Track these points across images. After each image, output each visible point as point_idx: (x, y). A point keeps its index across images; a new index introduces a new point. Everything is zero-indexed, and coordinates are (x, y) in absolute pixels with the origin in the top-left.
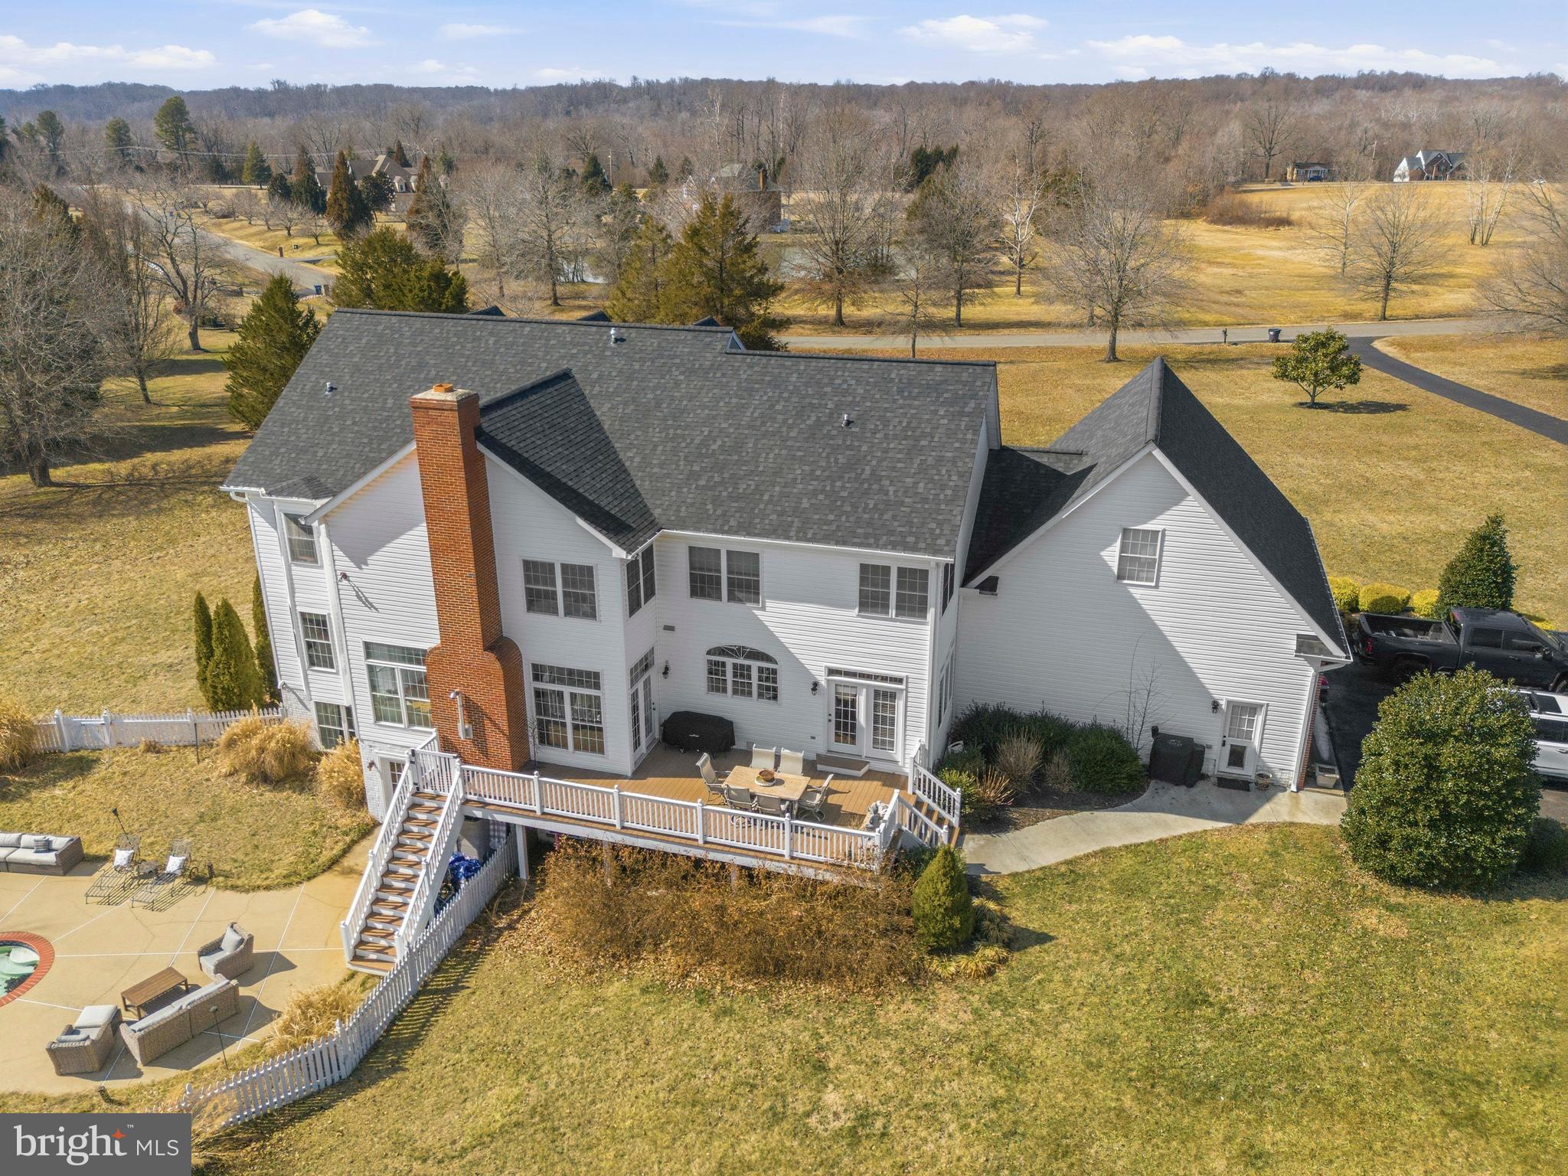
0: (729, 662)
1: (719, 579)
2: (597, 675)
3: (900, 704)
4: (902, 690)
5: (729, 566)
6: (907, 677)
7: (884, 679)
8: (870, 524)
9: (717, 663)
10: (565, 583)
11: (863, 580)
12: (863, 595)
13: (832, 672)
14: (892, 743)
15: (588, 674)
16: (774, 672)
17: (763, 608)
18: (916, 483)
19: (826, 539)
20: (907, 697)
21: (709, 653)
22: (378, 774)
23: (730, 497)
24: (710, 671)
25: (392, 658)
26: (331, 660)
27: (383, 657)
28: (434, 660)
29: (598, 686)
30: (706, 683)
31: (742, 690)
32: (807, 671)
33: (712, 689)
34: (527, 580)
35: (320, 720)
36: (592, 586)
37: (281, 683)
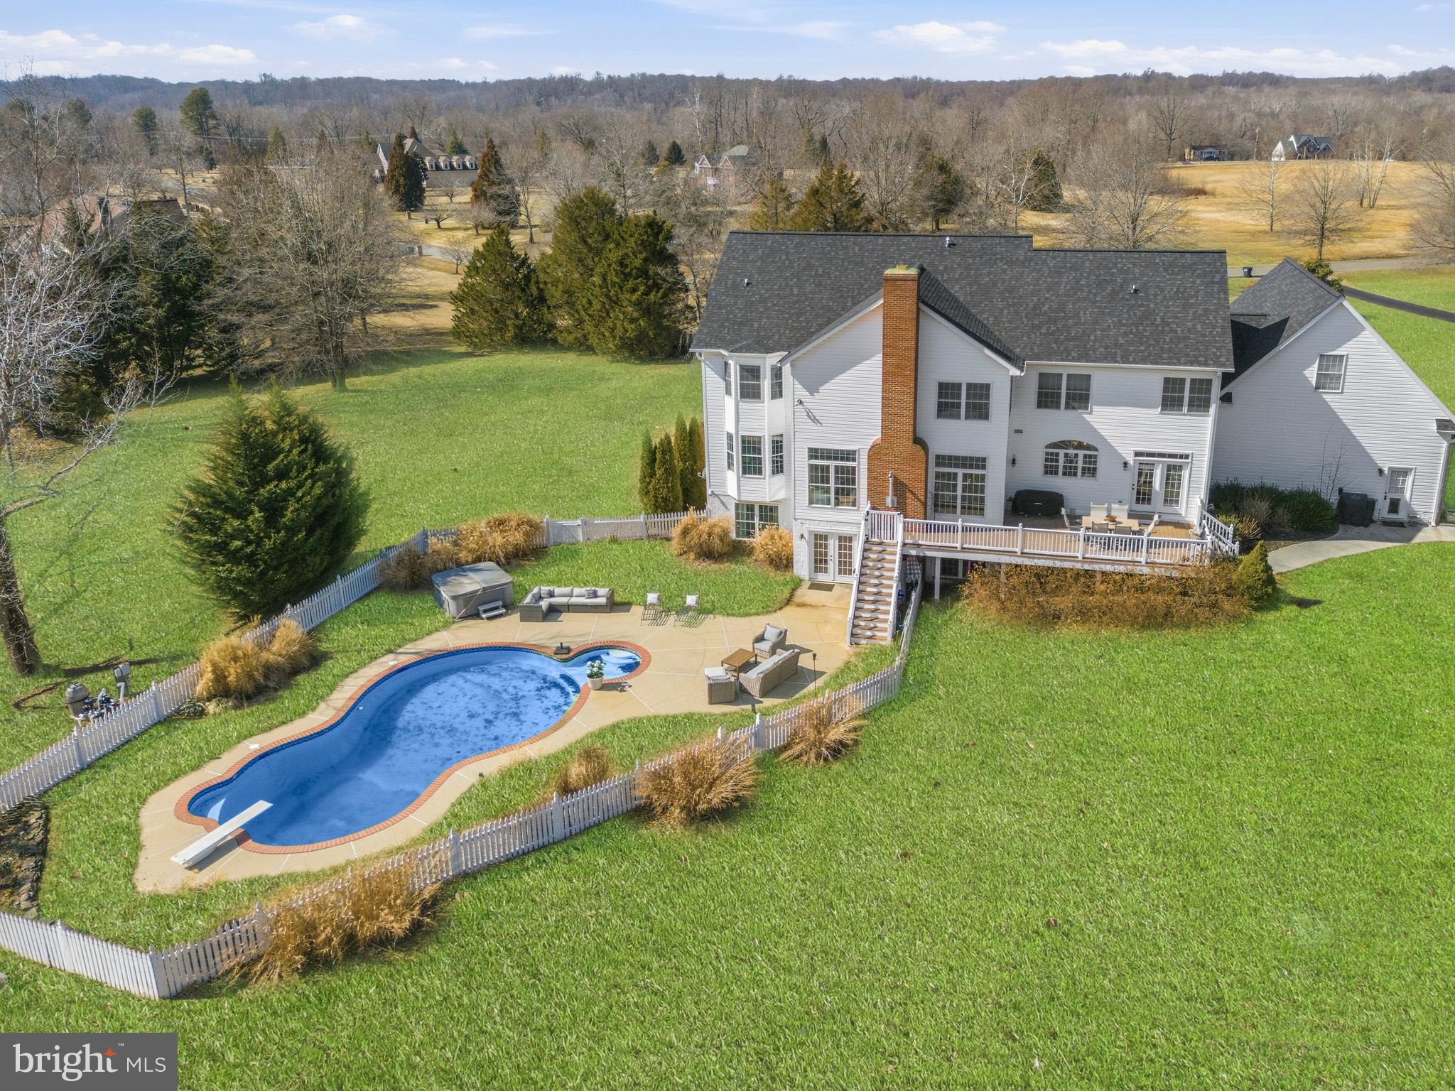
0: (1062, 452)
1: (1059, 395)
2: (984, 460)
3: (1186, 473)
4: (1188, 463)
5: (1068, 385)
6: (1192, 454)
7: (1171, 456)
8: (1170, 350)
9: (1052, 454)
10: (968, 397)
11: (1165, 390)
12: (1165, 399)
13: (1137, 454)
14: (1177, 502)
15: (978, 459)
16: (1095, 456)
17: (1091, 413)
18: (1194, 326)
19: (1143, 361)
20: (1191, 468)
21: (1048, 446)
22: (805, 544)
23: (1067, 339)
24: (1047, 460)
25: (829, 458)
26: (760, 469)
27: (822, 458)
28: (875, 452)
29: (984, 467)
30: (1042, 469)
31: (1070, 472)
32: (1120, 455)
33: (1046, 473)
34: (940, 396)
35: (737, 516)
36: (987, 397)
37: (709, 492)
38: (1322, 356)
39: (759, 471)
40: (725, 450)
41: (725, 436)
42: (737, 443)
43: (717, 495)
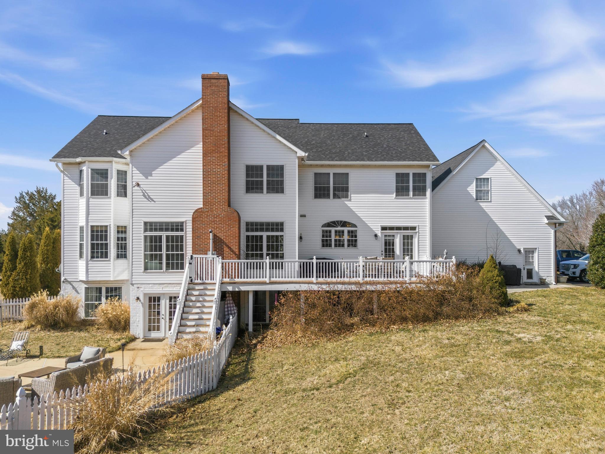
0: (333, 230)
1: (329, 188)
3: (415, 241)
4: (416, 233)
5: (334, 181)
6: (419, 226)
7: (406, 228)
9: (327, 231)
10: (267, 176)
12: (397, 188)
13: (384, 228)
15: (277, 224)
16: (356, 231)
17: (350, 200)
20: (419, 236)
21: (323, 226)
22: (141, 304)
23: (330, 153)
24: (323, 236)
25: (161, 230)
26: (106, 253)
27: (156, 230)
28: (197, 216)
29: (282, 230)
30: (320, 243)
31: (339, 244)
32: (371, 230)
33: (323, 246)
34: (248, 175)
35: (87, 299)
36: (282, 175)
37: (62, 279)
38: (477, 179)
39: (105, 255)
40: (78, 242)
41: (79, 229)
42: (87, 232)
43: (70, 283)
